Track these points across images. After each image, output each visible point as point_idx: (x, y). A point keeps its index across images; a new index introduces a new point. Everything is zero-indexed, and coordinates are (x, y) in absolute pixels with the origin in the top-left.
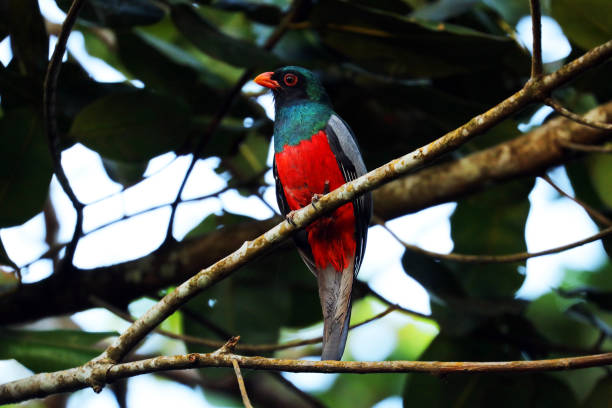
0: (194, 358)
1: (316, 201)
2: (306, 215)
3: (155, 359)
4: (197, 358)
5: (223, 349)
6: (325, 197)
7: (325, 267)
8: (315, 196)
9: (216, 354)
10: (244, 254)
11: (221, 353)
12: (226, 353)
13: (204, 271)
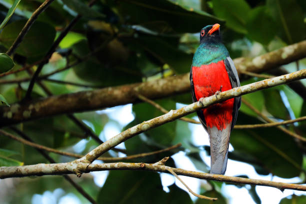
0: (143, 165)
1: (218, 94)
2: (210, 101)
3: (118, 163)
4: (145, 165)
5: (160, 162)
6: (223, 93)
7: (212, 127)
8: (217, 92)
9: (156, 164)
10: (171, 116)
11: (159, 164)
12: (162, 165)
13: (145, 122)
